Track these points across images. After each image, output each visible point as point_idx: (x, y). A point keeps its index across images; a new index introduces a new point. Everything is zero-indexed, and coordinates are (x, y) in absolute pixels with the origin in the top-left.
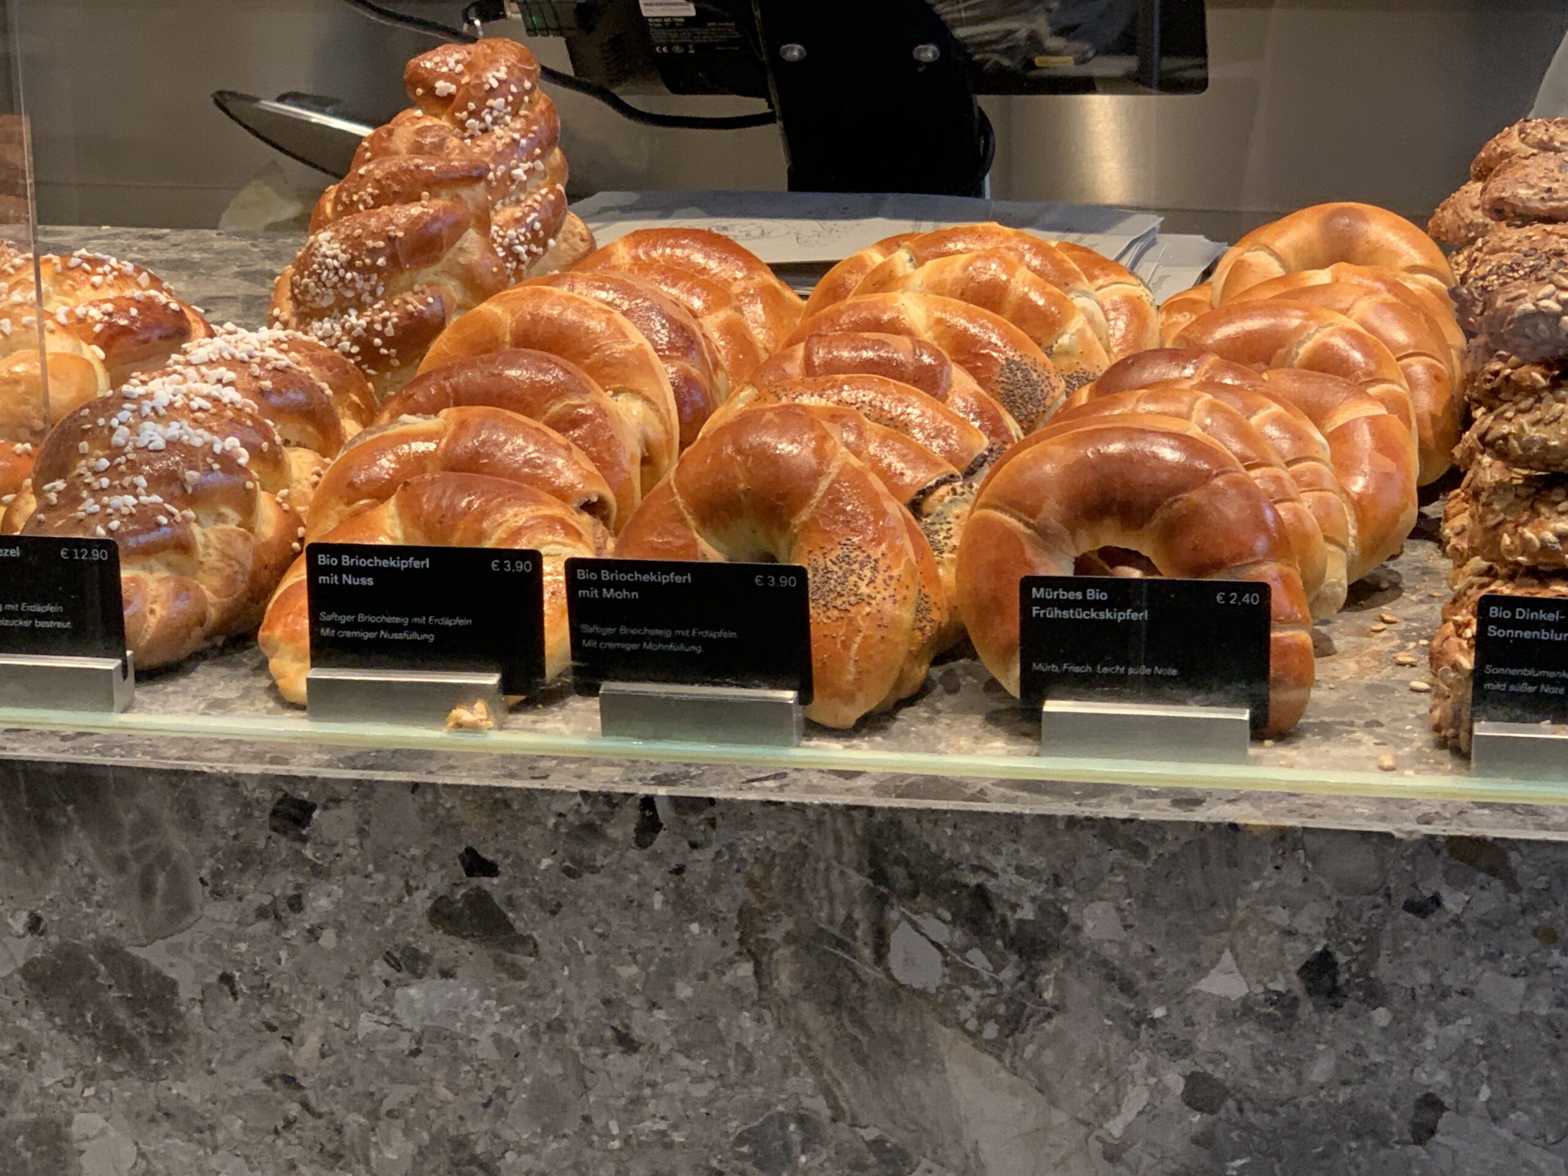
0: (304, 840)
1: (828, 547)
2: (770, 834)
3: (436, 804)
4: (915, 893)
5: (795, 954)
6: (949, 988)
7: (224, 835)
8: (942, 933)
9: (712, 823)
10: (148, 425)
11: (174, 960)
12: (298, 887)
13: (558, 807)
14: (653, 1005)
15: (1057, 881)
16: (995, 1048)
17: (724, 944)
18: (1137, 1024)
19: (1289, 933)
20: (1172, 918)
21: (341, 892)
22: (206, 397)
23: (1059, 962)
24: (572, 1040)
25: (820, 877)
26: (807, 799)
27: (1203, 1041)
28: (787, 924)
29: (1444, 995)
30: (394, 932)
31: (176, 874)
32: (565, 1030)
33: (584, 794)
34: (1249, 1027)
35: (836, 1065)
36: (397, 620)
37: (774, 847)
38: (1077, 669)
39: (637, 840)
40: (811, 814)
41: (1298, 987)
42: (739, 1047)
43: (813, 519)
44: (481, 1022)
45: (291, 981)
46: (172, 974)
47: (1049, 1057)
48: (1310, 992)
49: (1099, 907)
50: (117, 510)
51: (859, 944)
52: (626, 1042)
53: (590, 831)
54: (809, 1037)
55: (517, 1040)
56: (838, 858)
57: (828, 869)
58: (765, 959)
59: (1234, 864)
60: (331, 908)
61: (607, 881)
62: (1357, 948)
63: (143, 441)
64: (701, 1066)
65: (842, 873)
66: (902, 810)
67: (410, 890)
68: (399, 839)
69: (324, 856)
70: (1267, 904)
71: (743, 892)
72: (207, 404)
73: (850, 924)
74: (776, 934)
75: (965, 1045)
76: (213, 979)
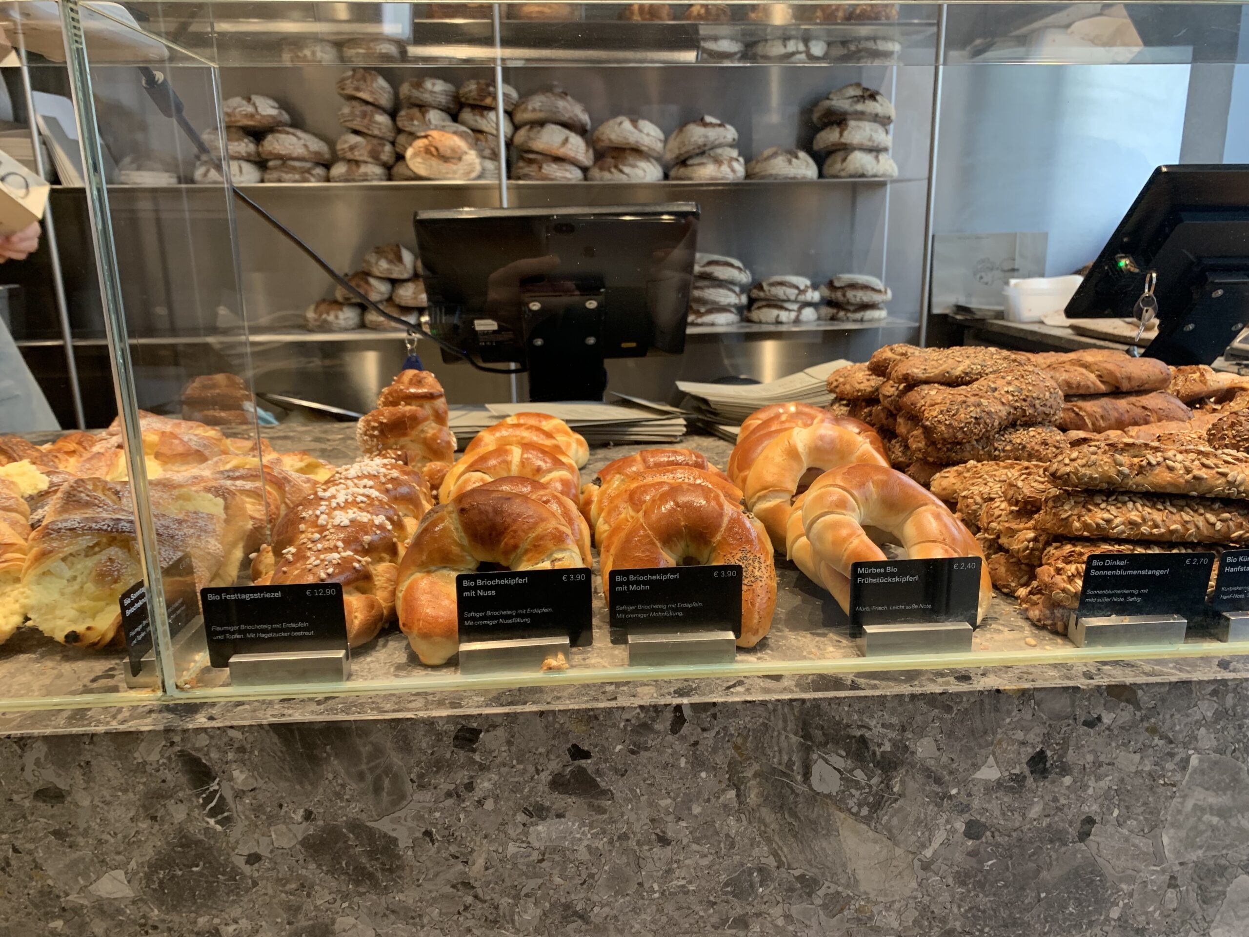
0: (474, 751)
1: (734, 552)
2: (747, 719)
3: (555, 721)
4: (827, 743)
5: (760, 784)
6: (844, 792)
7: (425, 753)
8: (840, 763)
9: (714, 716)
10: (337, 512)
11: (395, 826)
12: (471, 777)
13: (626, 716)
14: (680, 819)
15: (904, 729)
16: (867, 820)
17: (720, 782)
18: (942, 799)
19: (1023, 743)
20: (963, 742)
21: (497, 778)
22: (363, 495)
23: (903, 771)
24: (632, 843)
25: (774, 740)
26: (767, 697)
27: (976, 804)
28: (756, 767)
29: (1100, 765)
30: (529, 797)
31: (396, 779)
32: (629, 838)
33: (641, 707)
34: (1000, 794)
35: (781, 839)
36: (509, 612)
37: (749, 726)
38: (880, 608)
39: (671, 730)
40: (770, 706)
41: (1027, 772)
42: (728, 836)
43: (724, 539)
44: (580, 839)
45: (467, 832)
46: (394, 834)
47: (895, 821)
48: (1032, 772)
49: (925, 741)
50: (330, 562)
51: (795, 773)
52: (664, 841)
53: (644, 727)
54: (766, 826)
55: (600, 847)
56: (785, 729)
57: (779, 734)
58: (742, 787)
59: (997, 710)
60: (491, 787)
61: (655, 754)
62: (1057, 747)
63: (337, 522)
64: (705, 849)
65: (787, 737)
66: (820, 699)
67: (538, 772)
68: (532, 744)
69: (486, 759)
70: (1013, 729)
71: (730, 752)
72: (364, 499)
73: (790, 764)
74: (749, 773)
75: (850, 821)
76: (419, 835)
